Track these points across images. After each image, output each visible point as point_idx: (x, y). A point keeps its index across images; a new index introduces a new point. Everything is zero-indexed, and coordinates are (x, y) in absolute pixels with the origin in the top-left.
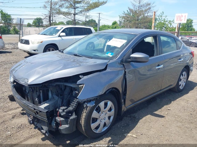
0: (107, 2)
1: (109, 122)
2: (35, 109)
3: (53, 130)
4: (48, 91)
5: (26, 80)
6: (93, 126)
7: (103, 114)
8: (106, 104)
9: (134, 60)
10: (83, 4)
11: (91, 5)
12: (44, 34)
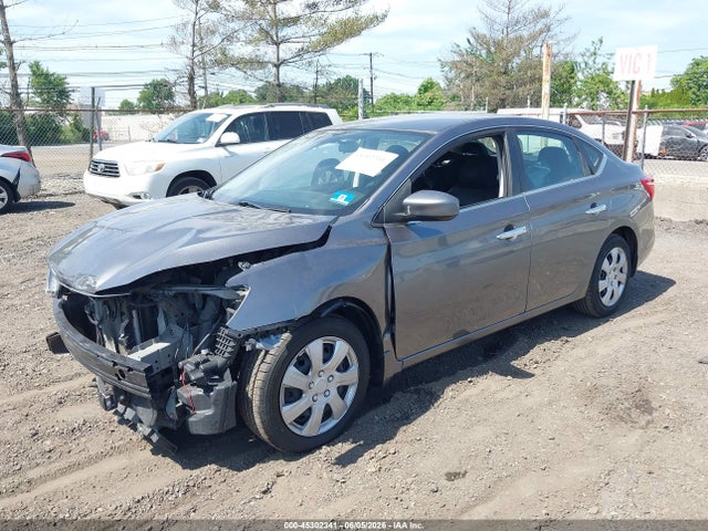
0: (386, 16)
1: (340, 407)
2: (115, 364)
3: (171, 425)
4: (154, 311)
5: (90, 281)
6: (290, 412)
7: (319, 379)
8: (328, 350)
9: (418, 213)
10: (304, 27)
11: (332, 28)
12: (169, 141)
